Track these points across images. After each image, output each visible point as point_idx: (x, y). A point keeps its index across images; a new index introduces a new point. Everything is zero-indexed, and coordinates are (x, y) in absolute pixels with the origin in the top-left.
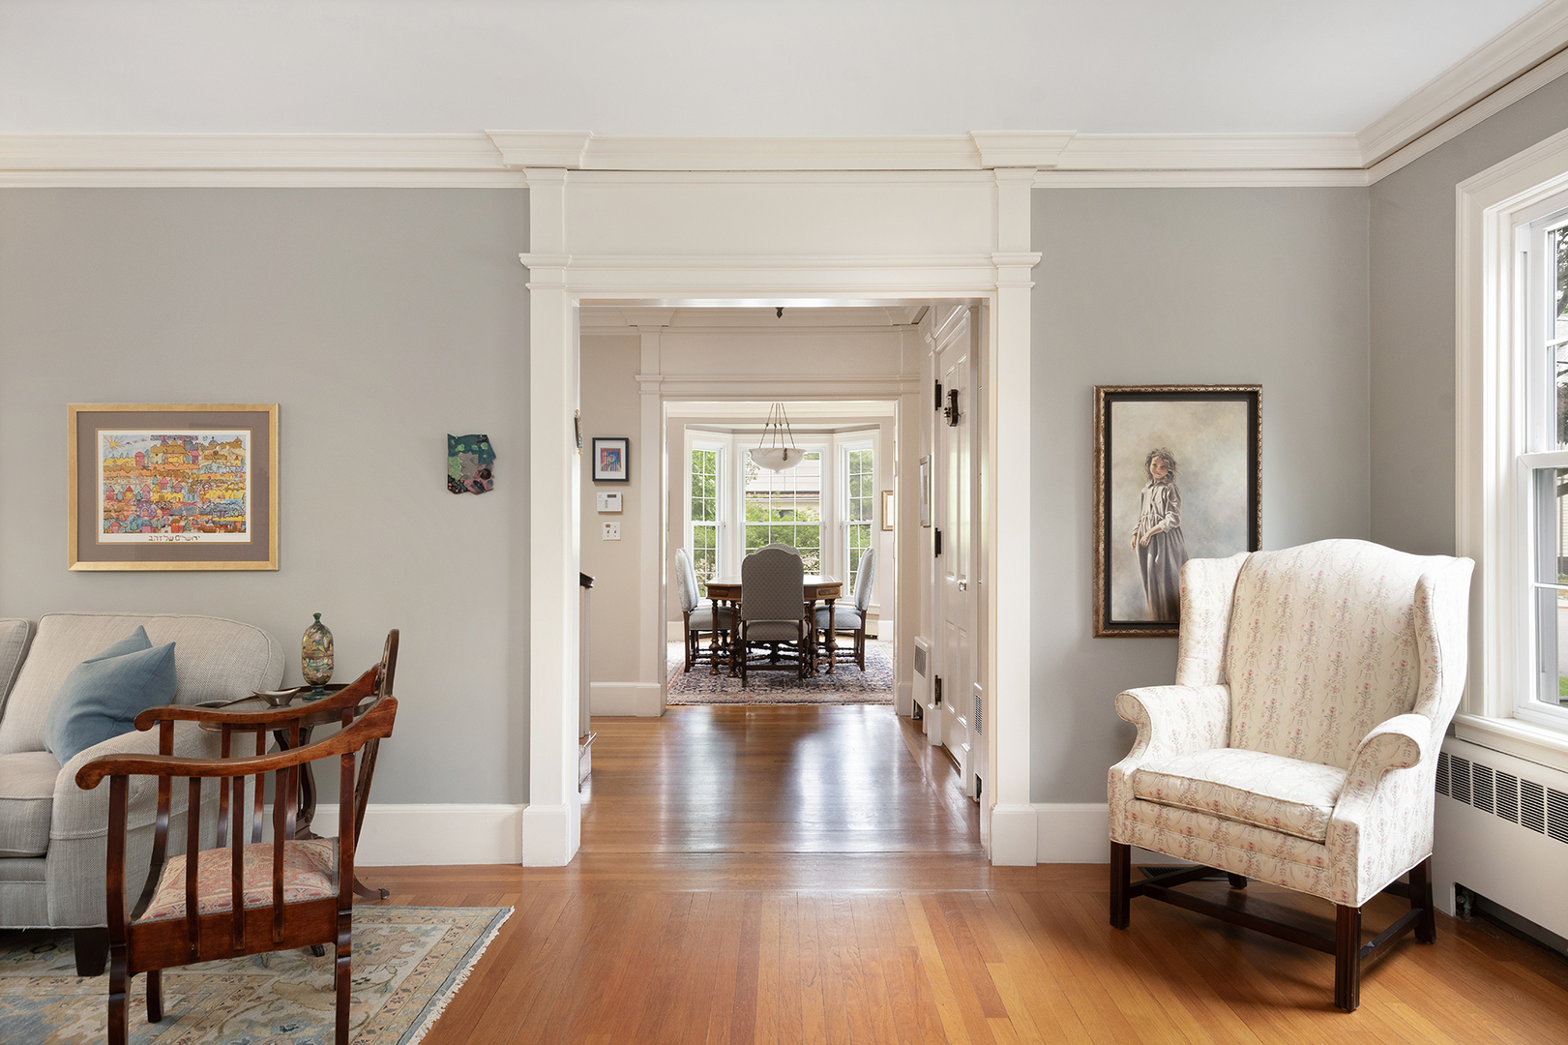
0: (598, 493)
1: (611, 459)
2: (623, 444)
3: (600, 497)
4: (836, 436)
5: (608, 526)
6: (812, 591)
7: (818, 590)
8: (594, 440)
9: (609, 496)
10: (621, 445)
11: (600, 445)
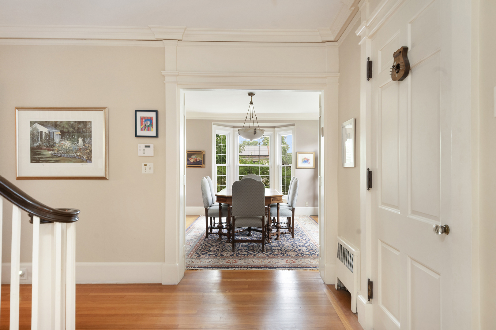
0: (139, 145)
1: (148, 123)
2: (154, 113)
3: (140, 147)
4: (276, 129)
5: (145, 165)
6: (269, 199)
7: (272, 199)
8: (136, 111)
9: (146, 146)
10: (153, 115)
11: (139, 114)
